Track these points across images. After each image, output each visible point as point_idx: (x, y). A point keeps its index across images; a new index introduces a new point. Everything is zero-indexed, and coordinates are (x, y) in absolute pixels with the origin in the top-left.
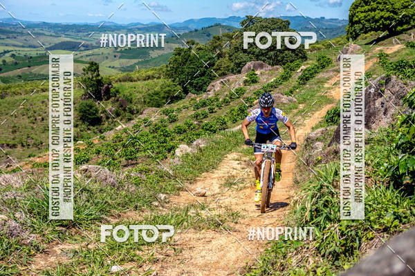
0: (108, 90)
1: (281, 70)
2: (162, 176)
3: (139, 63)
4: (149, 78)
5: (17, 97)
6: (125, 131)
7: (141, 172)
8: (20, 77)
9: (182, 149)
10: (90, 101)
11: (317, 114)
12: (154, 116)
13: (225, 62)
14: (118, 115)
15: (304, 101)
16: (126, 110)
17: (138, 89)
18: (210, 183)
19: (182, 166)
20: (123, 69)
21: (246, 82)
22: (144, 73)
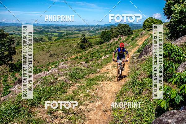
0: (87, 40)
1: (127, 37)
2: (98, 64)
3: (94, 34)
4: (96, 38)
5: (67, 42)
6: (90, 51)
7: (94, 63)
8: (67, 37)
9: (103, 57)
10: (82, 43)
11: (135, 49)
12: (97, 47)
13: (114, 34)
14: (89, 46)
15: (132, 45)
16: (91, 45)
17: (94, 40)
18: (109, 66)
19: (103, 62)
20: (90, 36)
21: (118, 40)
22: (95, 37)
